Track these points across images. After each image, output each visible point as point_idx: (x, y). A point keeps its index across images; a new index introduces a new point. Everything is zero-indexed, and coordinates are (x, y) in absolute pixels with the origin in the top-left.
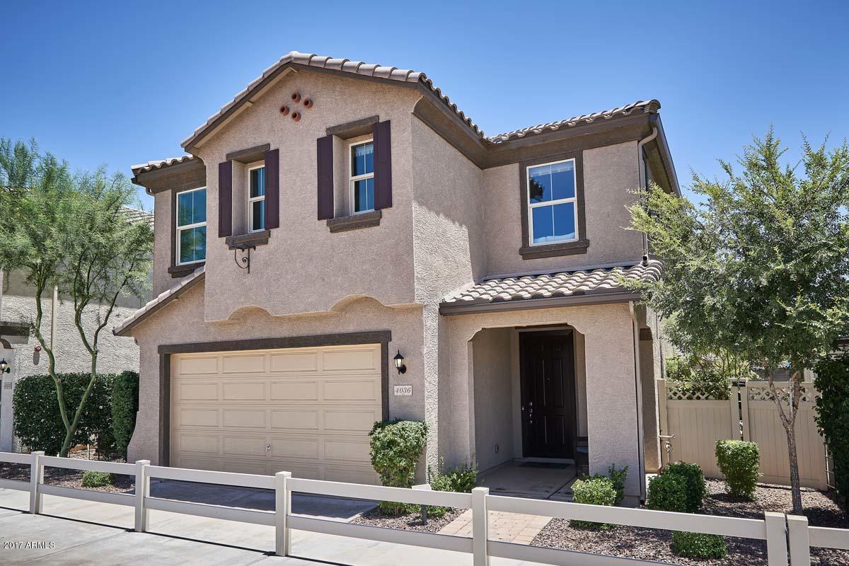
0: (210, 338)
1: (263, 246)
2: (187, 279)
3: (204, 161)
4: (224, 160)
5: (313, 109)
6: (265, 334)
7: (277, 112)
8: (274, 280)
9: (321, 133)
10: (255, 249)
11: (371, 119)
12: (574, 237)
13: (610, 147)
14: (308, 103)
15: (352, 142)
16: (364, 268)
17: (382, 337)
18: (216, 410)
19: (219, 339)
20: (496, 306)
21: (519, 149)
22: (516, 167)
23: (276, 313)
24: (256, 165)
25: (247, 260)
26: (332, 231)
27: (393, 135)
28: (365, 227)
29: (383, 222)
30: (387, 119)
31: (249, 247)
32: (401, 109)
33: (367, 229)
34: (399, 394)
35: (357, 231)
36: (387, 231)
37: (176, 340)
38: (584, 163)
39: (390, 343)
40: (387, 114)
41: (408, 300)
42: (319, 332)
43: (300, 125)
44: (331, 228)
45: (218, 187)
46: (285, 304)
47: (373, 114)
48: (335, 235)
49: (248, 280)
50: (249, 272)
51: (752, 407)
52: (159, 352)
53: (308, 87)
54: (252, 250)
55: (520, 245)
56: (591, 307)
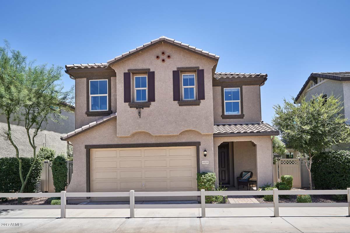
0: (115, 143)
1: (147, 108)
2: (107, 118)
3: (115, 71)
4: (127, 71)
5: (171, 59)
6: (144, 142)
7: (154, 58)
8: (153, 122)
9: (174, 69)
10: (143, 109)
11: (196, 67)
12: (240, 113)
13: (251, 86)
14: (169, 57)
15: (183, 74)
16: (193, 120)
17: (197, 144)
18: (116, 172)
19: (120, 143)
20: (232, 135)
21: (223, 82)
22: (220, 88)
23: (154, 134)
24: (138, 76)
25: (140, 113)
26: (180, 106)
27: (205, 75)
28: (194, 105)
29: (201, 104)
30: (203, 69)
31: (140, 108)
32: (208, 66)
33: (194, 106)
34: (204, 164)
35: (190, 106)
36: (203, 107)
37: (95, 143)
38: (243, 90)
39: (200, 146)
40: (203, 67)
41: (211, 132)
42: (169, 142)
43: (165, 64)
44: (179, 104)
45: (123, 82)
46: (158, 131)
47: (197, 66)
48: (181, 107)
49: (140, 121)
50: (140, 118)
51: (282, 166)
52: (85, 148)
53: (169, 51)
54: (141, 109)
55: (221, 114)
56: (259, 136)
